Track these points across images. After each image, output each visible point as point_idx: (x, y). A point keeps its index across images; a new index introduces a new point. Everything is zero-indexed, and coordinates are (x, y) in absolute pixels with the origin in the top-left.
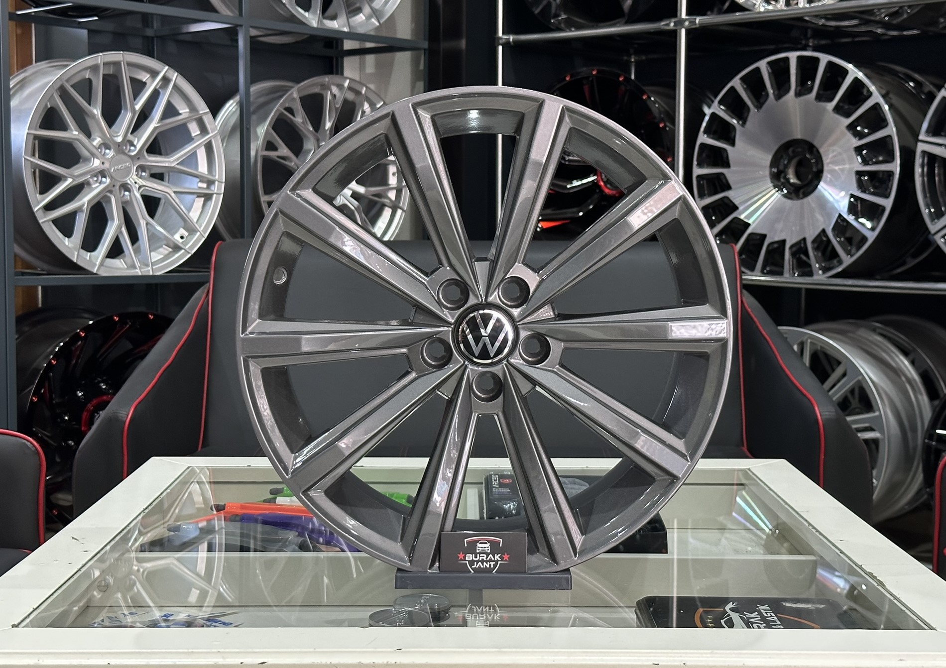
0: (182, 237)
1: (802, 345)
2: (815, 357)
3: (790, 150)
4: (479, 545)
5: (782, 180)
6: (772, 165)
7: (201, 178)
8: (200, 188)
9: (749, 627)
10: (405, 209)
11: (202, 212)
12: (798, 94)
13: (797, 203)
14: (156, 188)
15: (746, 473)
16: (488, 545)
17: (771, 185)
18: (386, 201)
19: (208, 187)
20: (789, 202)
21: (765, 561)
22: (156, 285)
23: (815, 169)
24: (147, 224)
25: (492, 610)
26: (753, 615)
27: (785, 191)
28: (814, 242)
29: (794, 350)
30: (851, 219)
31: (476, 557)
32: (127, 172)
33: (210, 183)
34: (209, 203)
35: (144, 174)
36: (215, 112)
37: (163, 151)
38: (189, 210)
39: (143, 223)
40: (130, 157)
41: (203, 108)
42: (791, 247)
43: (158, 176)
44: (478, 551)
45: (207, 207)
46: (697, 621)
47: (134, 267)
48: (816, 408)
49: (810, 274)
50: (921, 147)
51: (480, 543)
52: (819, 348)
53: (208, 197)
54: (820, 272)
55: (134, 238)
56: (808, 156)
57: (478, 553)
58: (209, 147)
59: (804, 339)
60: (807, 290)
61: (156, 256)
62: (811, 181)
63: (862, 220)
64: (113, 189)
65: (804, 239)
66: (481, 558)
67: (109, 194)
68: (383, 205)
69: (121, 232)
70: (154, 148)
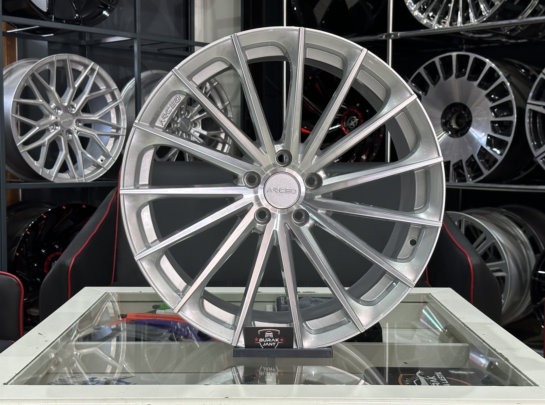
0: (102, 161)
1: (460, 222)
2: (467, 228)
3: (453, 110)
4: (266, 334)
5: (448, 126)
6: (442, 118)
7: (113, 127)
8: (112, 132)
9: (430, 385)
10: (230, 144)
11: (113, 146)
12: (457, 77)
13: (457, 139)
14: (87, 132)
15: (428, 296)
16: (272, 333)
17: (442, 129)
18: (219, 139)
19: (117, 132)
20: (452, 139)
21: (439, 346)
22: (87, 188)
23: (467, 120)
24: (82, 153)
25: (274, 370)
26: (432, 378)
27: (450, 133)
28: (467, 162)
29: (455, 224)
30: (488, 148)
31: (265, 340)
32: (71, 123)
33: (118, 129)
34: (117, 141)
35: (80, 124)
36: (121, 89)
37: (91, 111)
38: (106, 145)
39: (79, 152)
40: (73, 114)
41: (114, 86)
42: (454, 165)
43: (88, 125)
44: (266, 337)
45: (116, 144)
46: (400, 381)
47: (74, 178)
48: (469, 258)
49: (465, 181)
50: (528, 107)
51: (268, 333)
52: (470, 224)
53: (116, 138)
54: (471, 180)
55: (74, 161)
56: (463, 112)
57: (266, 338)
58: (117, 109)
59: (462, 218)
60: (463, 190)
61: (87, 171)
62: (465, 127)
63: (495, 149)
64: (62, 133)
65: (461, 161)
66: (267, 341)
67: (60, 136)
68: (218, 142)
69: (67, 158)
70: (86, 109)
